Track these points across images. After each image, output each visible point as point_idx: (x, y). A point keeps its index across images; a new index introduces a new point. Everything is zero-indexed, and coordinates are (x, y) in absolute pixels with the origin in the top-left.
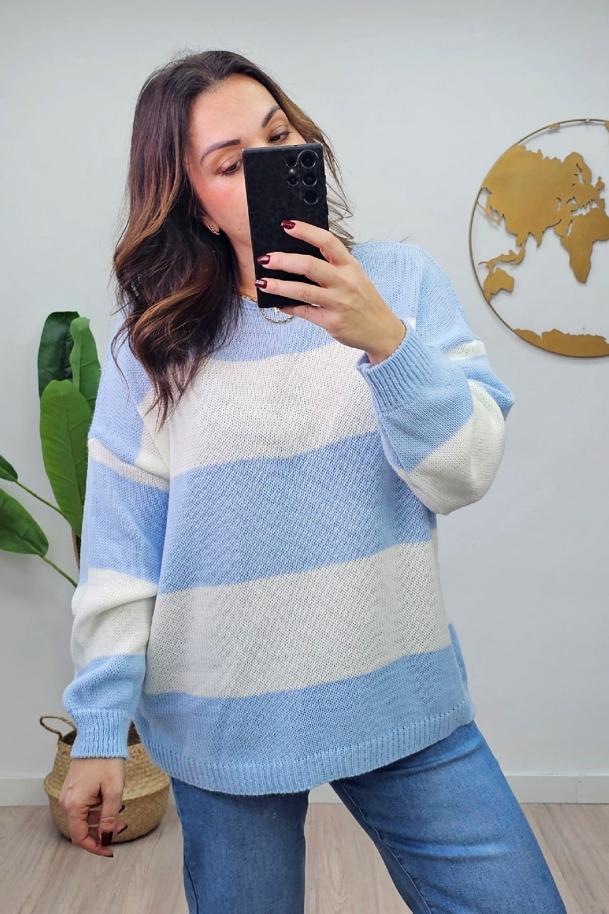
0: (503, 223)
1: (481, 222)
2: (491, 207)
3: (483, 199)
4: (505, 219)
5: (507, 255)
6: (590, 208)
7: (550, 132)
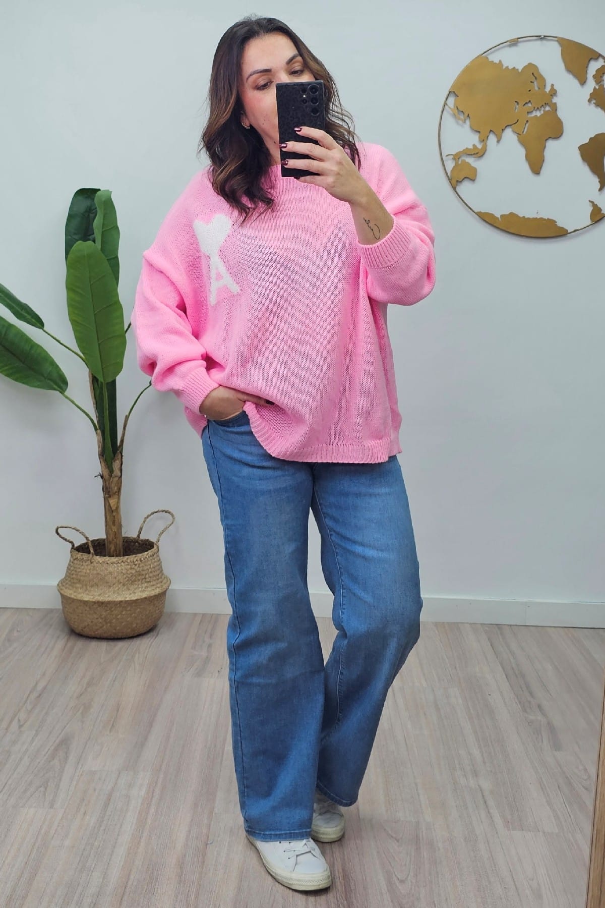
0: (468, 122)
1: (448, 120)
2: (457, 107)
3: (451, 101)
4: (470, 118)
5: (470, 149)
6: (544, 111)
7: (510, 46)
